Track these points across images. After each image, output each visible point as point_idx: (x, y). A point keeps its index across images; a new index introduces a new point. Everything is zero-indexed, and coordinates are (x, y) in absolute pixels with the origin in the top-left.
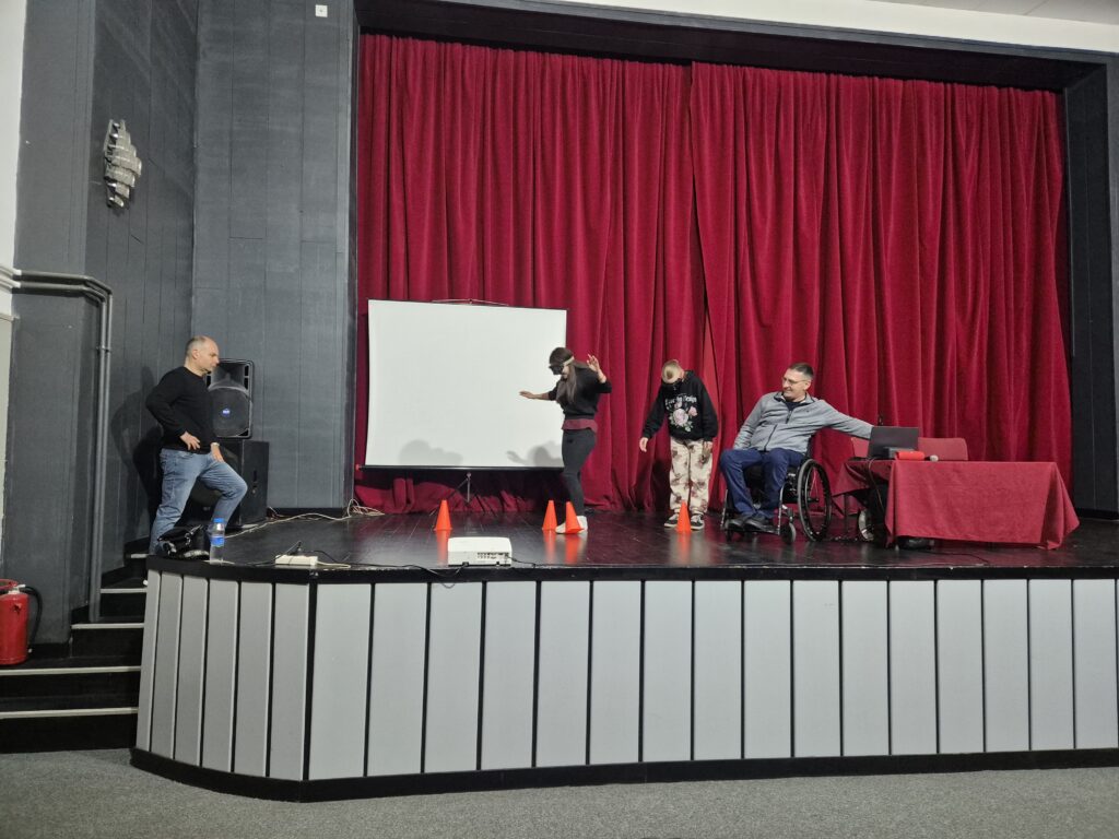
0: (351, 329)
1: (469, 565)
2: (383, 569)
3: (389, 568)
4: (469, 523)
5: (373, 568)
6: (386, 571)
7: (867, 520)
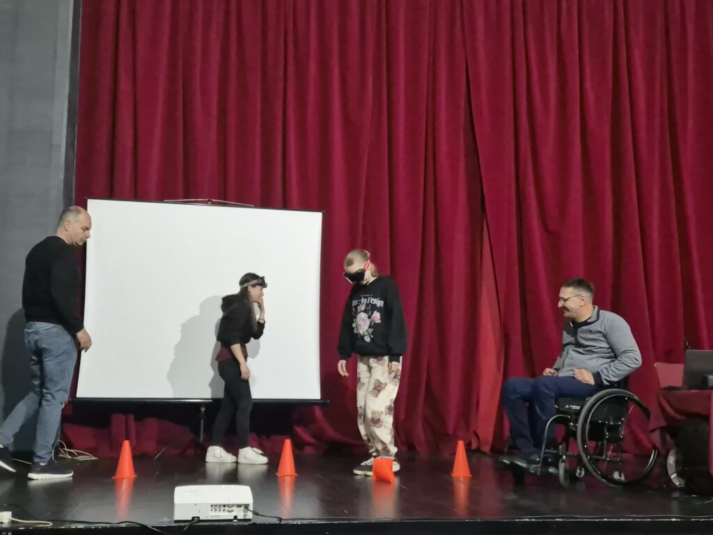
1: (200, 521)
7: (677, 462)
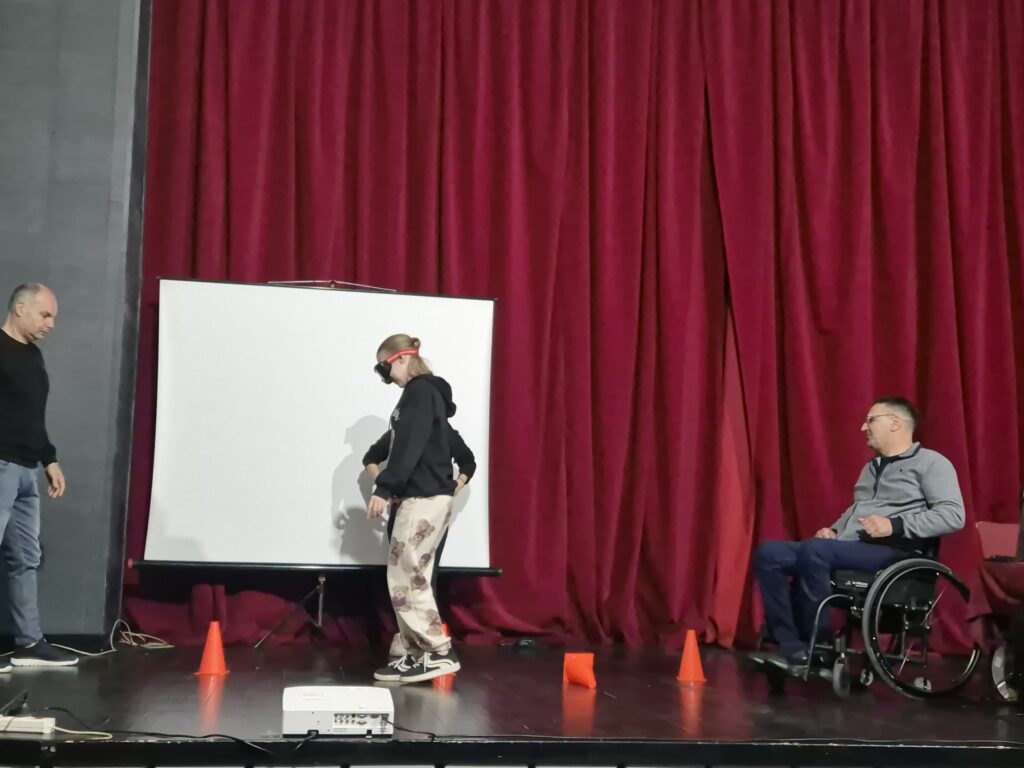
0: (129, 328)
1: (318, 736)
2: (169, 741)
3: (179, 740)
4: (321, 663)
5: (152, 740)
6: (174, 744)
7: (1007, 665)
